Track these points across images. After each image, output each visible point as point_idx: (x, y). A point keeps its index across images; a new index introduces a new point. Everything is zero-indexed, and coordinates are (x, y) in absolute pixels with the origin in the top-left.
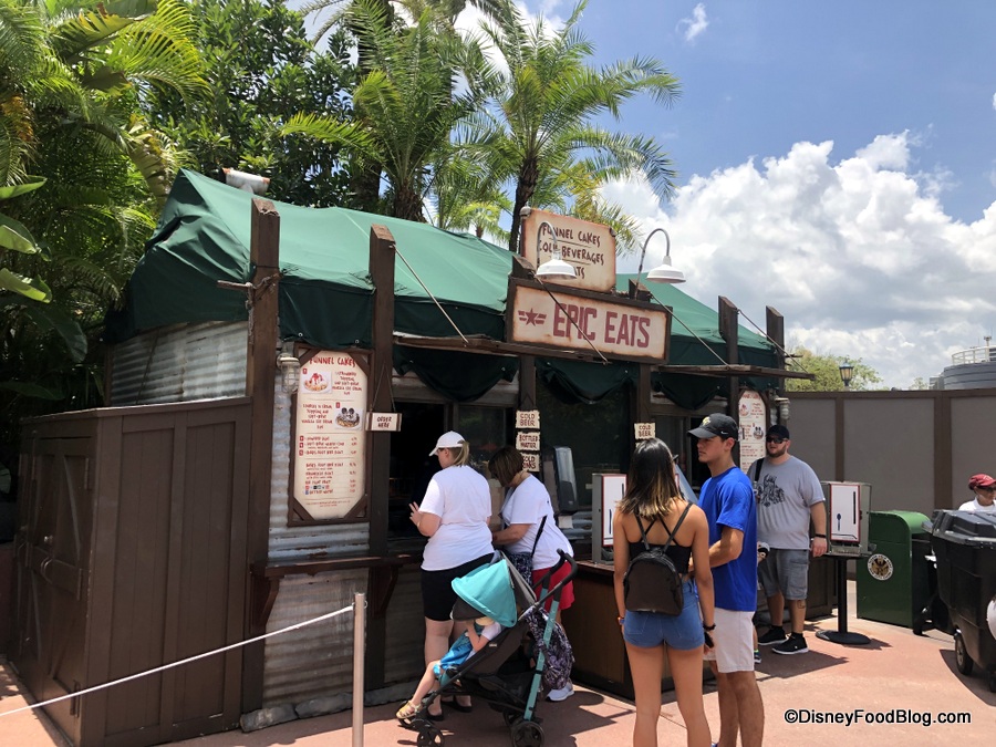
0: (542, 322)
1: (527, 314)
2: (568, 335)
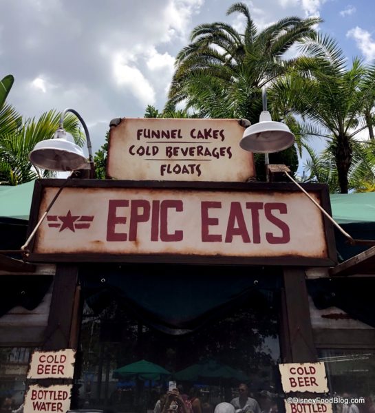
0: (87, 226)
1: (61, 218)
2: (133, 236)
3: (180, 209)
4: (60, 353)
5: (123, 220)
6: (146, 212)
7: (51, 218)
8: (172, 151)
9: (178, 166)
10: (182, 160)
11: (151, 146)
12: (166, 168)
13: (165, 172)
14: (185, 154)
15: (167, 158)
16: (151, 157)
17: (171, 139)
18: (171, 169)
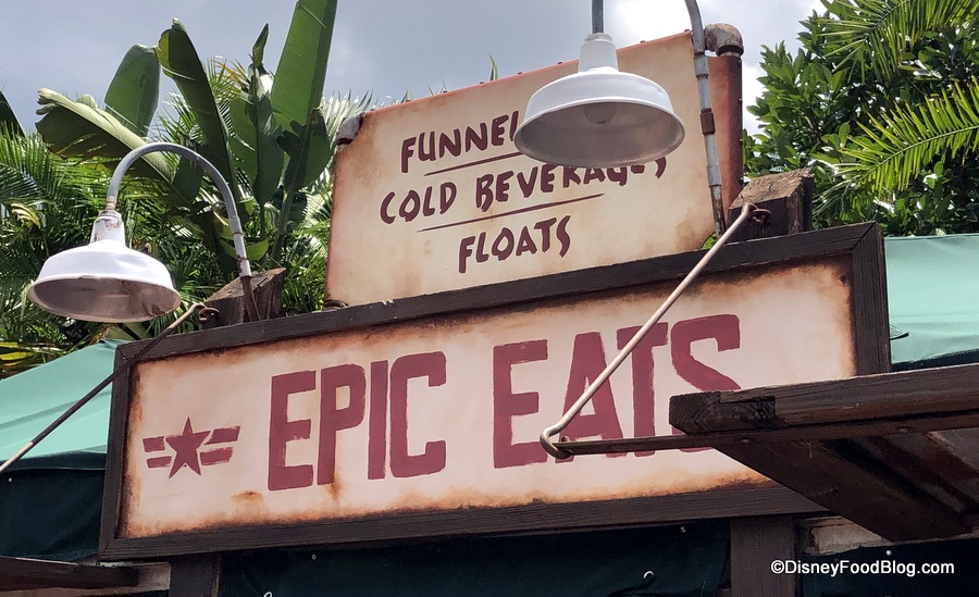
0: (224, 456)
1: (173, 441)
2: (327, 474)
3: (438, 378)
5: (302, 429)
6: (357, 399)
7: (153, 443)
8: (493, 188)
9: (507, 233)
10: (520, 213)
11: (436, 183)
12: (474, 247)
13: (471, 260)
14: (527, 189)
15: (480, 213)
16: (438, 218)
17: (492, 150)
18: (487, 250)
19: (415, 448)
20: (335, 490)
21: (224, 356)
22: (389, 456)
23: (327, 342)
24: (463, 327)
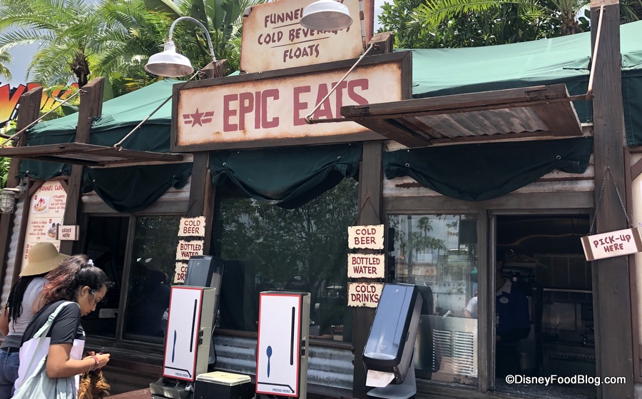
0: (209, 121)
1: (192, 116)
2: (242, 127)
3: (276, 97)
4: (197, 219)
5: (234, 113)
6: (251, 103)
7: (186, 116)
8: (295, 34)
9: (299, 49)
10: (303, 42)
11: (276, 31)
12: (288, 54)
13: (287, 58)
14: (306, 35)
15: (290, 42)
16: (277, 44)
17: (294, 21)
18: (293, 55)
19: (270, 119)
20: (245, 132)
21: (208, 88)
22: (262, 121)
23: (241, 85)
24: (284, 81)
